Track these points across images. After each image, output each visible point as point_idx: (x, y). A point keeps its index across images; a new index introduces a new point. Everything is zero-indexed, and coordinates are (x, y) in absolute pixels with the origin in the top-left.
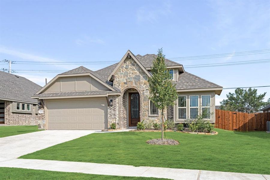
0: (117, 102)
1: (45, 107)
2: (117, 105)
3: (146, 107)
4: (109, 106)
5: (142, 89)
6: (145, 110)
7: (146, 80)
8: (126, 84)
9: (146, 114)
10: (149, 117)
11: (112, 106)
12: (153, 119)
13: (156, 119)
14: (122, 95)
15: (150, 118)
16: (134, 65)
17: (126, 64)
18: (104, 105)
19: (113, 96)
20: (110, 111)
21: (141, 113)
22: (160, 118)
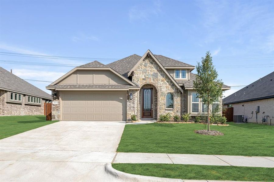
0: (136, 95)
1: (60, 99)
2: (136, 98)
3: (162, 101)
4: (128, 99)
5: (159, 85)
6: (162, 104)
7: (163, 77)
8: (145, 80)
9: (163, 107)
10: (166, 110)
11: (131, 99)
12: (169, 112)
13: (171, 112)
16: (152, 63)
17: (145, 62)
18: (122, 98)
19: (133, 90)
20: (129, 104)
21: (158, 106)
22: (175, 111)
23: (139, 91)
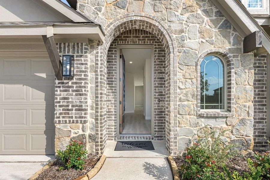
0: (89, 64)
2: (89, 74)
3: (188, 85)
5: (175, 26)
6: (186, 95)
8: (123, 8)
9: (189, 107)
10: (200, 116)
11: (70, 77)
12: (212, 123)
13: (221, 124)
14: (107, 42)
15: (203, 120)
18: (43, 75)
19: (77, 43)
20: (64, 94)
21: (172, 103)
22: (235, 121)
23: (102, 50)
